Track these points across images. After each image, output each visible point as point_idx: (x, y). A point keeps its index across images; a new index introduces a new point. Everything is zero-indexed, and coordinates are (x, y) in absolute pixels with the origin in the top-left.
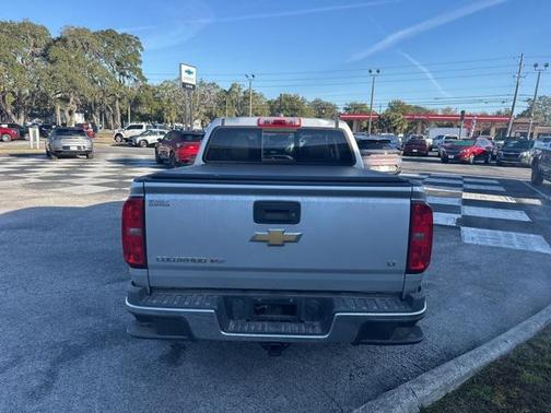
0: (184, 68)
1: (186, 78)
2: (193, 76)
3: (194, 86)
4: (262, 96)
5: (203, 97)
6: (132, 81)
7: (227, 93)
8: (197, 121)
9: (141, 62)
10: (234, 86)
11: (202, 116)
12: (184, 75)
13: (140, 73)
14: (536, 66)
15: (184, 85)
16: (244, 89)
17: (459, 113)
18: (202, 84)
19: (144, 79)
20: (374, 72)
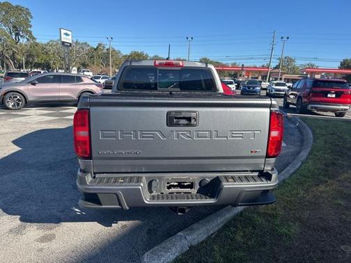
0: (63, 31)
1: (64, 39)
2: (70, 37)
3: (70, 44)
4: (119, 52)
5: (78, 52)
6: (25, 40)
7: (95, 50)
8: (74, 68)
9: (31, 26)
10: (100, 45)
11: (78, 65)
12: (63, 36)
13: (31, 34)
14: (282, 38)
15: (63, 43)
16: (107, 47)
17: (241, 66)
18: (77, 43)
19: (34, 38)
20: (190, 39)
